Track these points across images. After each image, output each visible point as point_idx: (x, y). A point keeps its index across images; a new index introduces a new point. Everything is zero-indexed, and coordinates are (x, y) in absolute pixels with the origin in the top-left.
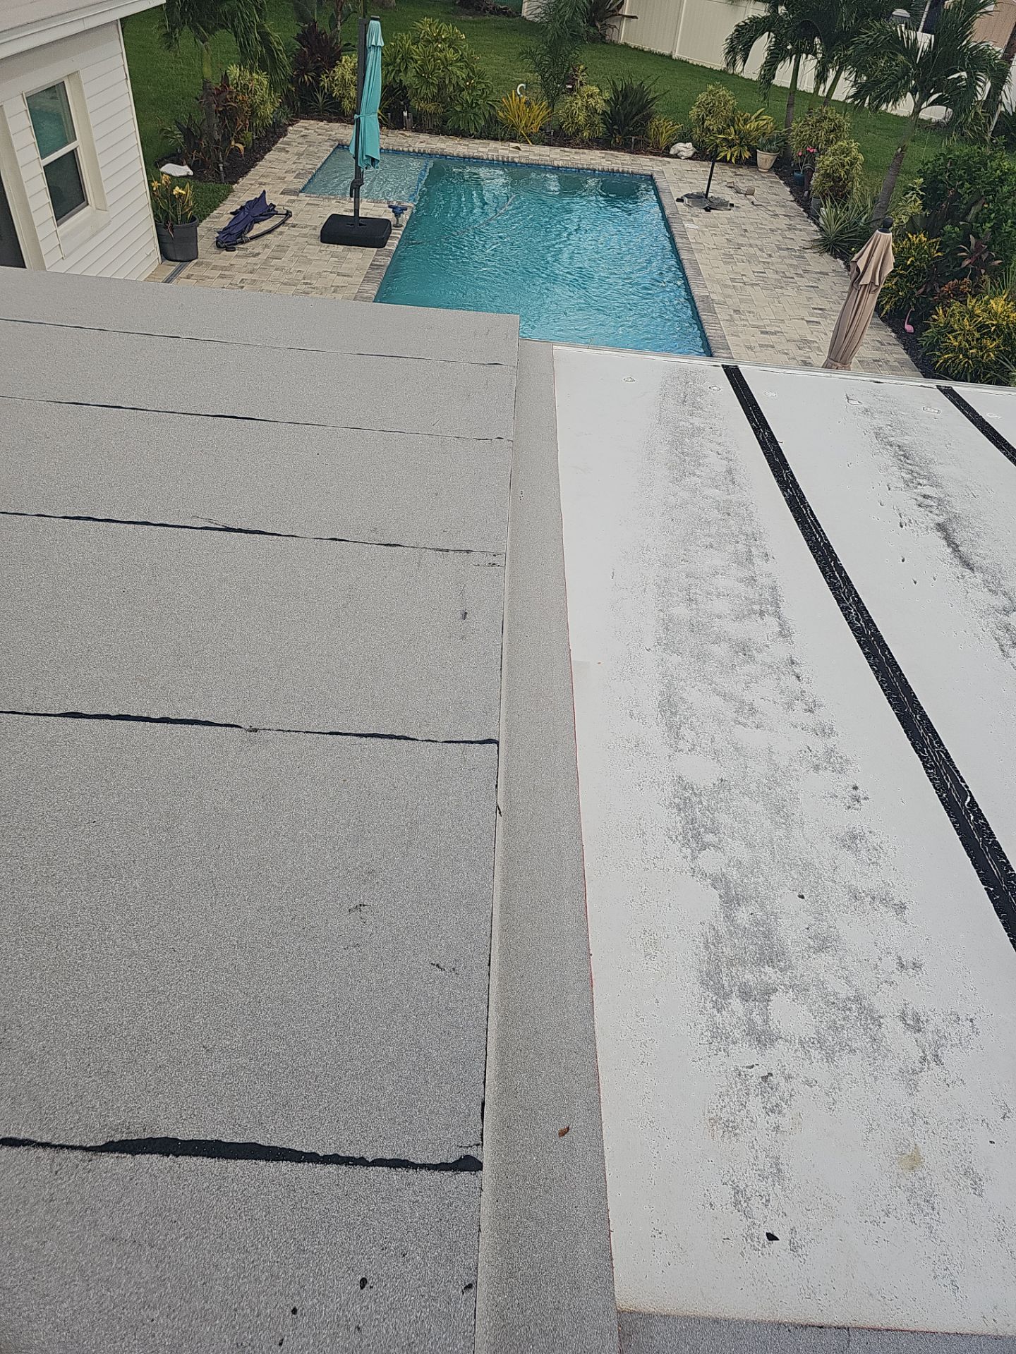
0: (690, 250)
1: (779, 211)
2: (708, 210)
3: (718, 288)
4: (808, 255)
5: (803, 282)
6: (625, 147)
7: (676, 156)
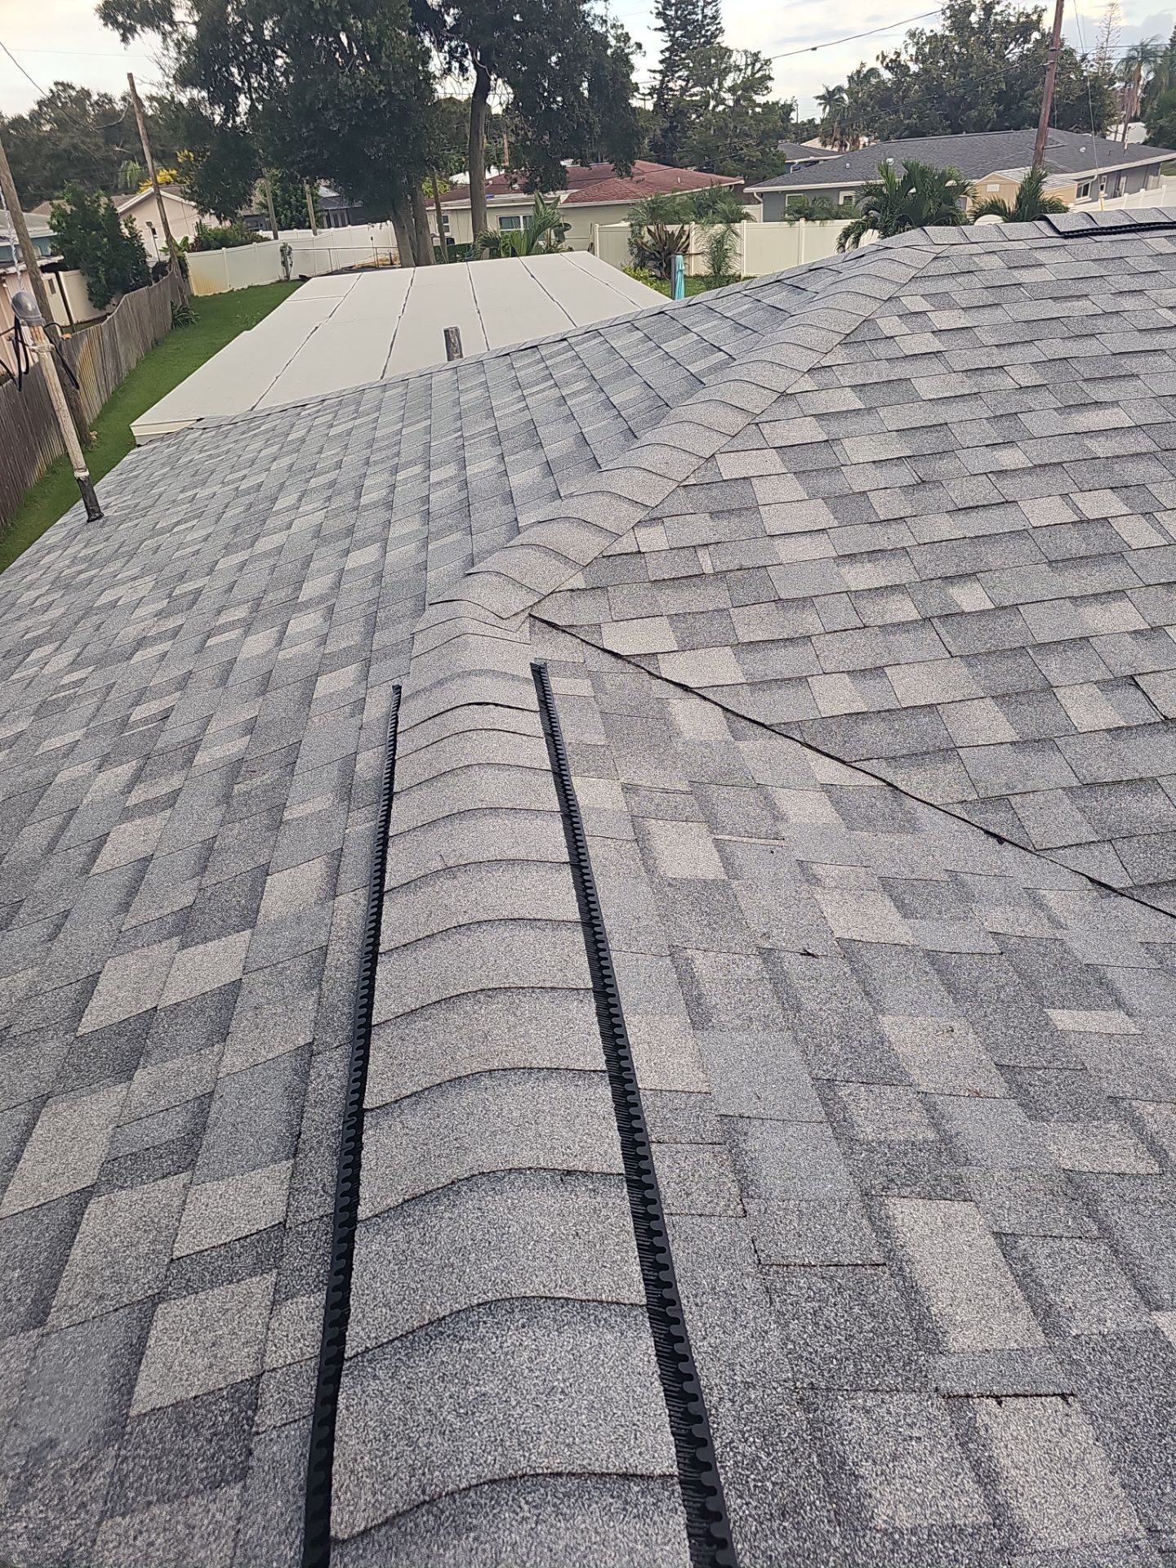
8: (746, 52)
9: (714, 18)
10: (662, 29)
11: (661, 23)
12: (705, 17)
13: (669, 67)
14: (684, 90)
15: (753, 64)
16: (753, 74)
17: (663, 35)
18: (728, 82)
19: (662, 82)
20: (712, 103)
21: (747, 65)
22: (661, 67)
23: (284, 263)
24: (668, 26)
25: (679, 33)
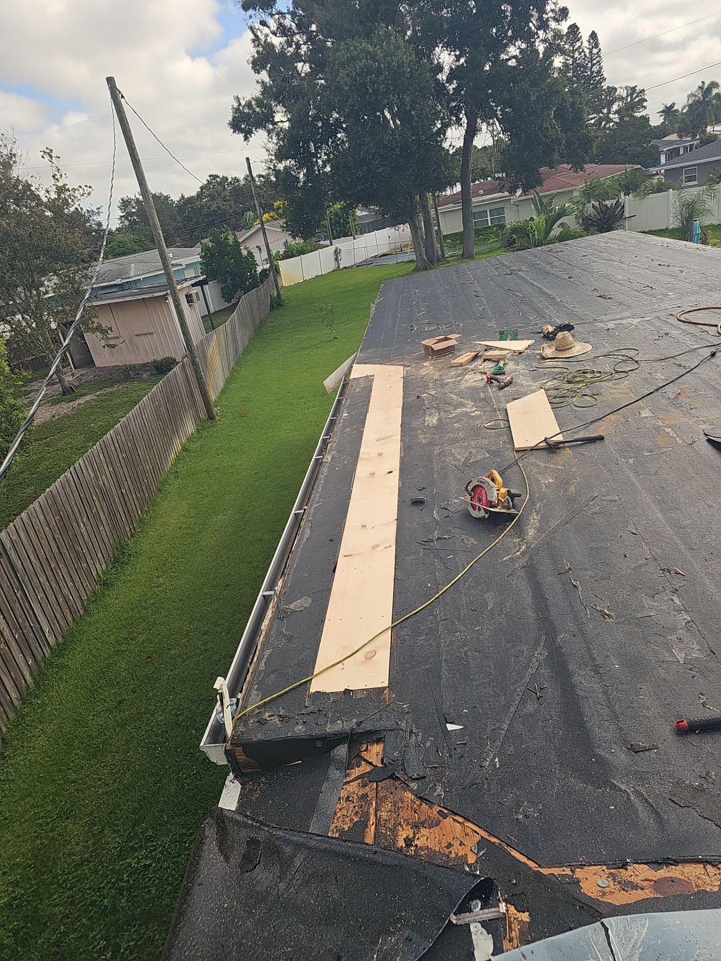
12: (592, 73)
20: (604, 123)
23: (336, 259)
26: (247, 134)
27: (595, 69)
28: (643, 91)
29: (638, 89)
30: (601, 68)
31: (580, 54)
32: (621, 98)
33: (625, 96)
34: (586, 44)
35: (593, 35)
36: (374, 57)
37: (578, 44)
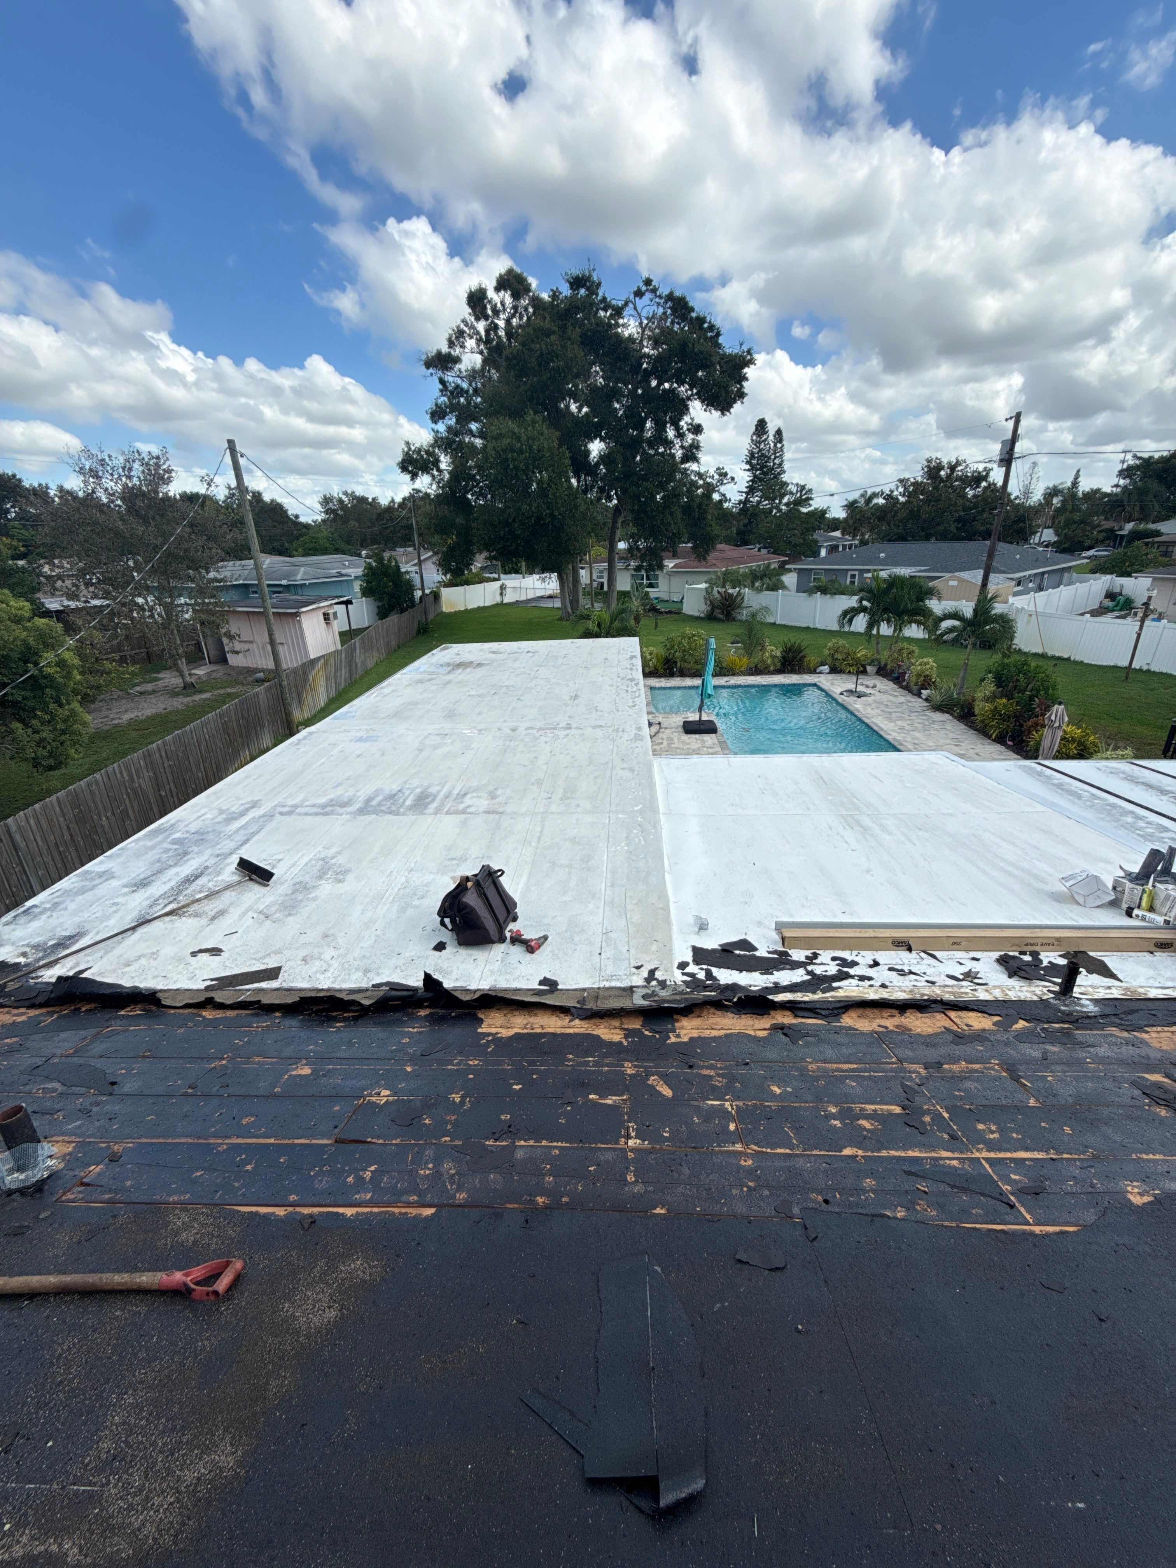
0: (868, 718)
1: (896, 694)
2: (858, 697)
3: (896, 734)
4: (928, 713)
5: (935, 726)
6: (793, 671)
7: (820, 673)
8: (797, 485)
9: (780, 465)
10: (748, 470)
11: (748, 467)
12: (774, 464)
13: (751, 490)
14: (759, 502)
15: (801, 491)
16: (801, 496)
17: (748, 473)
18: (785, 500)
19: (746, 498)
20: (775, 511)
21: (797, 491)
22: (745, 490)
23: (501, 594)
24: (753, 468)
25: (758, 472)
26: (414, 476)
27: (777, 461)
28: (810, 490)
29: (807, 487)
30: (782, 461)
31: (765, 445)
32: (791, 493)
33: (795, 491)
34: (771, 438)
35: (779, 432)
36: (518, 439)
37: (765, 437)
